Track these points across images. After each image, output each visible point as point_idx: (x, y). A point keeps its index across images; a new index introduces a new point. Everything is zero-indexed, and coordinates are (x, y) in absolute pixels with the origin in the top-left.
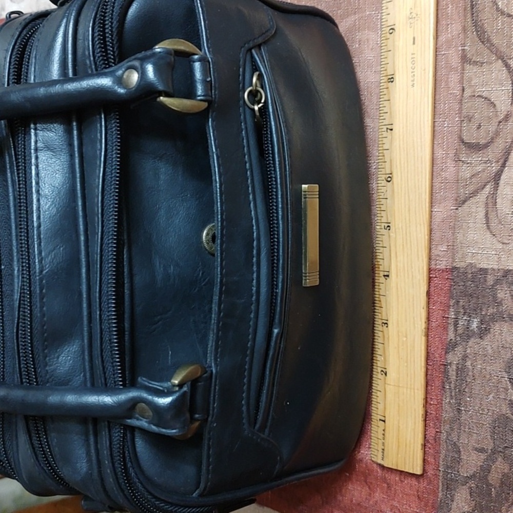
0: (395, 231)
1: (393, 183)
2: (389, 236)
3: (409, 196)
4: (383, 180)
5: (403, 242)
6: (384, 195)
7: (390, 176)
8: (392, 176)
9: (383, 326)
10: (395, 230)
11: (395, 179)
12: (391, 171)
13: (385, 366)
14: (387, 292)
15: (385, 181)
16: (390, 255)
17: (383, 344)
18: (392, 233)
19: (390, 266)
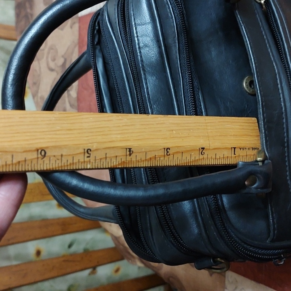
0: (92, 143)
1: (47, 147)
2: (97, 150)
3: (58, 130)
4: (44, 161)
5: (100, 135)
6: (58, 159)
7: (40, 151)
8: (40, 148)
9: (169, 154)
10: (90, 143)
11: (43, 145)
12: (34, 151)
13: (198, 150)
14: (143, 150)
15: (45, 159)
16: (113, 147)
17: (182, 153)
18: (93, 146)
19: (122, 148)
